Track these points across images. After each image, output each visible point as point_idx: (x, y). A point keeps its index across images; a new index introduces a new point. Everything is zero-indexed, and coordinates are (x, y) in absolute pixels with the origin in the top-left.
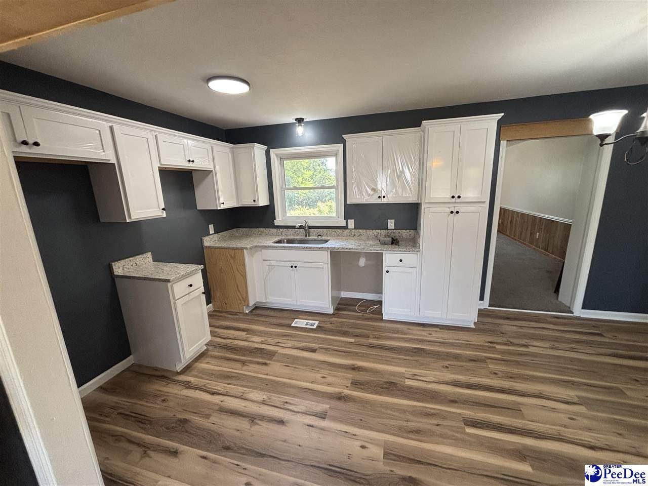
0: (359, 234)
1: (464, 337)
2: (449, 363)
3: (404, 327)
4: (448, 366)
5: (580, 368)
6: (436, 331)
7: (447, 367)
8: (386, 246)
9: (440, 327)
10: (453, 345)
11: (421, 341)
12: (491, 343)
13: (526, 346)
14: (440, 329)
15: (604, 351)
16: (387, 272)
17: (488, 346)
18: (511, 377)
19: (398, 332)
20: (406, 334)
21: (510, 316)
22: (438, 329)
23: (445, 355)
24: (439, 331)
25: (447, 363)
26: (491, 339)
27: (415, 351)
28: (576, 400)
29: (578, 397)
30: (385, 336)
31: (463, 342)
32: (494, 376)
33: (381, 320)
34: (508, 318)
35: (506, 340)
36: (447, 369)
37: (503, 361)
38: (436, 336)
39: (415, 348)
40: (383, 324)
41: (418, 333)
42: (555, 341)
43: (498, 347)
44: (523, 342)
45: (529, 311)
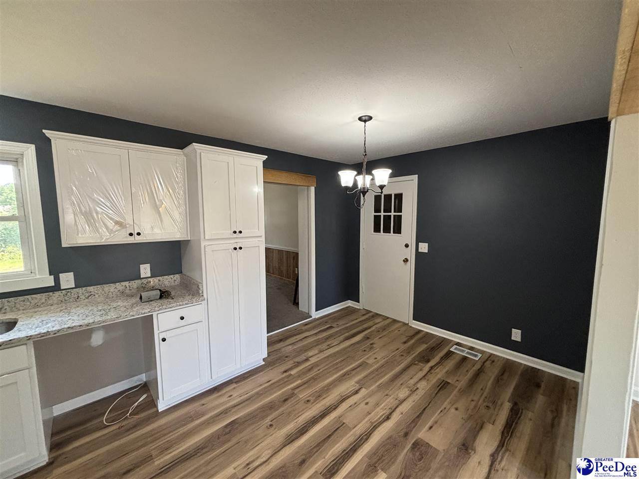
0: (87, 295)
1: (263, 378)
2: (269, 418)
3: (196, 406)
4: (271, 423)
5: (342, 359)
6: (234, 388)
7: (271, 425)
8: (154, 304)
9: (234, 381)
10: (259, 395)
11: (225, 412)
12: (285, 372)
13: (307, 360)
14: (236, 382)
15: (342, 338)
16: (164, 340)
17: (285, 377)
18: (319, 396)
19: (192, 418)
20: (203, 414)
21: (281, 337)
22: (234, 385)
23: (260, 412)
24: (237, 387)
25: (267, 421)
26: (283, 369)
27: (227, 430)
28: (357, 387)
29: (357, 382)
30: (178, 438)
31: (266, 385)
32: (309, 404)
33: (157, 415)
34: (281, 340)
35: (293, 362)
36: (273, 428)
37: (305, 383)
38: (238, 394)
39: (226, 426)
40: (162, 421)
41: (216, 403)
42: (317, 345)
43: (293, 372)
44: (303, 357)
45: (290, 327)
